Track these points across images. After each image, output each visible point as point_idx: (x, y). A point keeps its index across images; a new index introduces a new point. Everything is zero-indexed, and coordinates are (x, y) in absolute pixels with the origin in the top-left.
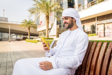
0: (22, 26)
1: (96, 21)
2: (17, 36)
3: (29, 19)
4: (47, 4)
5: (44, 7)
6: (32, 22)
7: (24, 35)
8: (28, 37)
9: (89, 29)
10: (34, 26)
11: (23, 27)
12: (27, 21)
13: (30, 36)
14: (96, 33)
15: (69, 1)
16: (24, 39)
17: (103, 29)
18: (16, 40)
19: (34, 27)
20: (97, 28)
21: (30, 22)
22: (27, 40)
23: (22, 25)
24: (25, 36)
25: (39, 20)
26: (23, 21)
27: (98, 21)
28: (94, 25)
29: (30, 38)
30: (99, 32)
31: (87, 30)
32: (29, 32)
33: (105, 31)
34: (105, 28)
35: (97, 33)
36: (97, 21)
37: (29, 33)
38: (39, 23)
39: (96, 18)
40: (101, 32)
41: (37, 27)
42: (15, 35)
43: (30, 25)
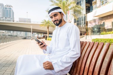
0: (42, 25)
2: (38, 35)
4: (64, 3)
7: (44, 33)
8: (48, 35)
9: (110, 26)
11: (43, 27)
12: (46, 21)
16: (44, 37)
21: (48, 22)
23: (42, 24)
24: (45, 35)
26: (43, 21)
29: (49, 37)
31: (108, 27)
32: (48, 31)
37: (48, 32)
42: (36, 34)
43: (49, 24)
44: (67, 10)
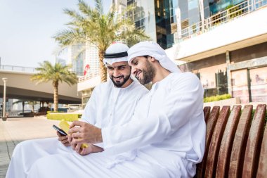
0: (38, 77)
1: (228, 61)
2: (23, 104)
3: (56, 59)
4: (102, 21)
5: (96, 28)
6: (65, 67)
7: (43, 101)
8: (54, 106)
9: (212, 83)
10: (70, 77)
12: (50, 65)
13: (57, 104)
14: (230, 94)
15: (159, 14)
16: (43, 111)
17: (246, 82)
18: (21, 114)
19: (68, 79)
20: (232, 80)
21: (58, 67)
22: (49, 113)
23: (39, 74)
24: (45, 105)
25: (82, 62)
26: (41, 65)
27: (233, 63)
28: (223, 73)
29: (60, 110)
30: (235, 89)
31: (207, 85)
32: (55, 93)
33: (252, 88)
34: (249, 81)
35: (233, 92)
36: (231, 62)
37: (55, 96)
38: (82, 69)
39: (228, 54)
40: (240, 89)
41: (78, 79)
42: (17, 102)
43: (59, 74)
44: (113, 39)
